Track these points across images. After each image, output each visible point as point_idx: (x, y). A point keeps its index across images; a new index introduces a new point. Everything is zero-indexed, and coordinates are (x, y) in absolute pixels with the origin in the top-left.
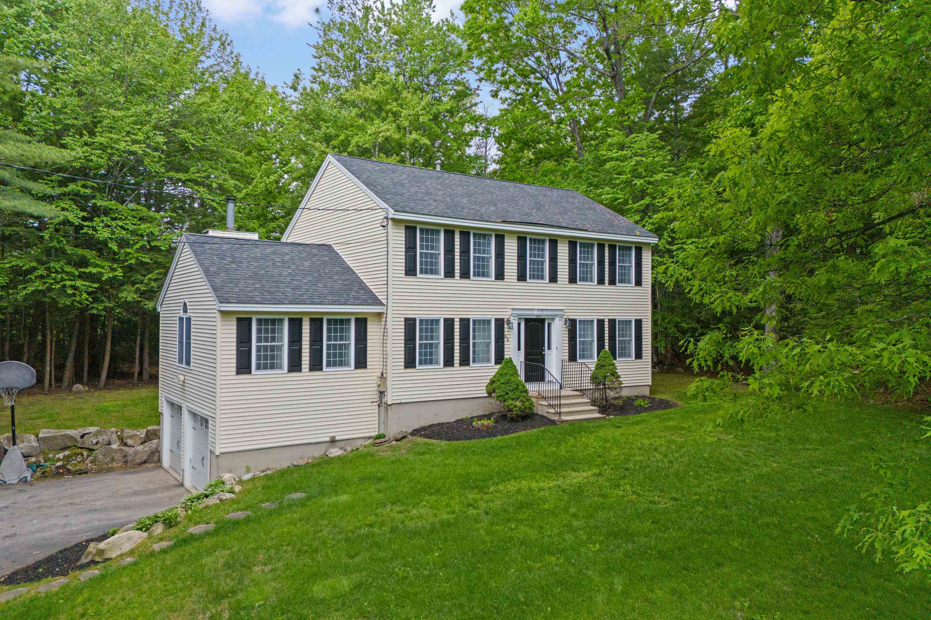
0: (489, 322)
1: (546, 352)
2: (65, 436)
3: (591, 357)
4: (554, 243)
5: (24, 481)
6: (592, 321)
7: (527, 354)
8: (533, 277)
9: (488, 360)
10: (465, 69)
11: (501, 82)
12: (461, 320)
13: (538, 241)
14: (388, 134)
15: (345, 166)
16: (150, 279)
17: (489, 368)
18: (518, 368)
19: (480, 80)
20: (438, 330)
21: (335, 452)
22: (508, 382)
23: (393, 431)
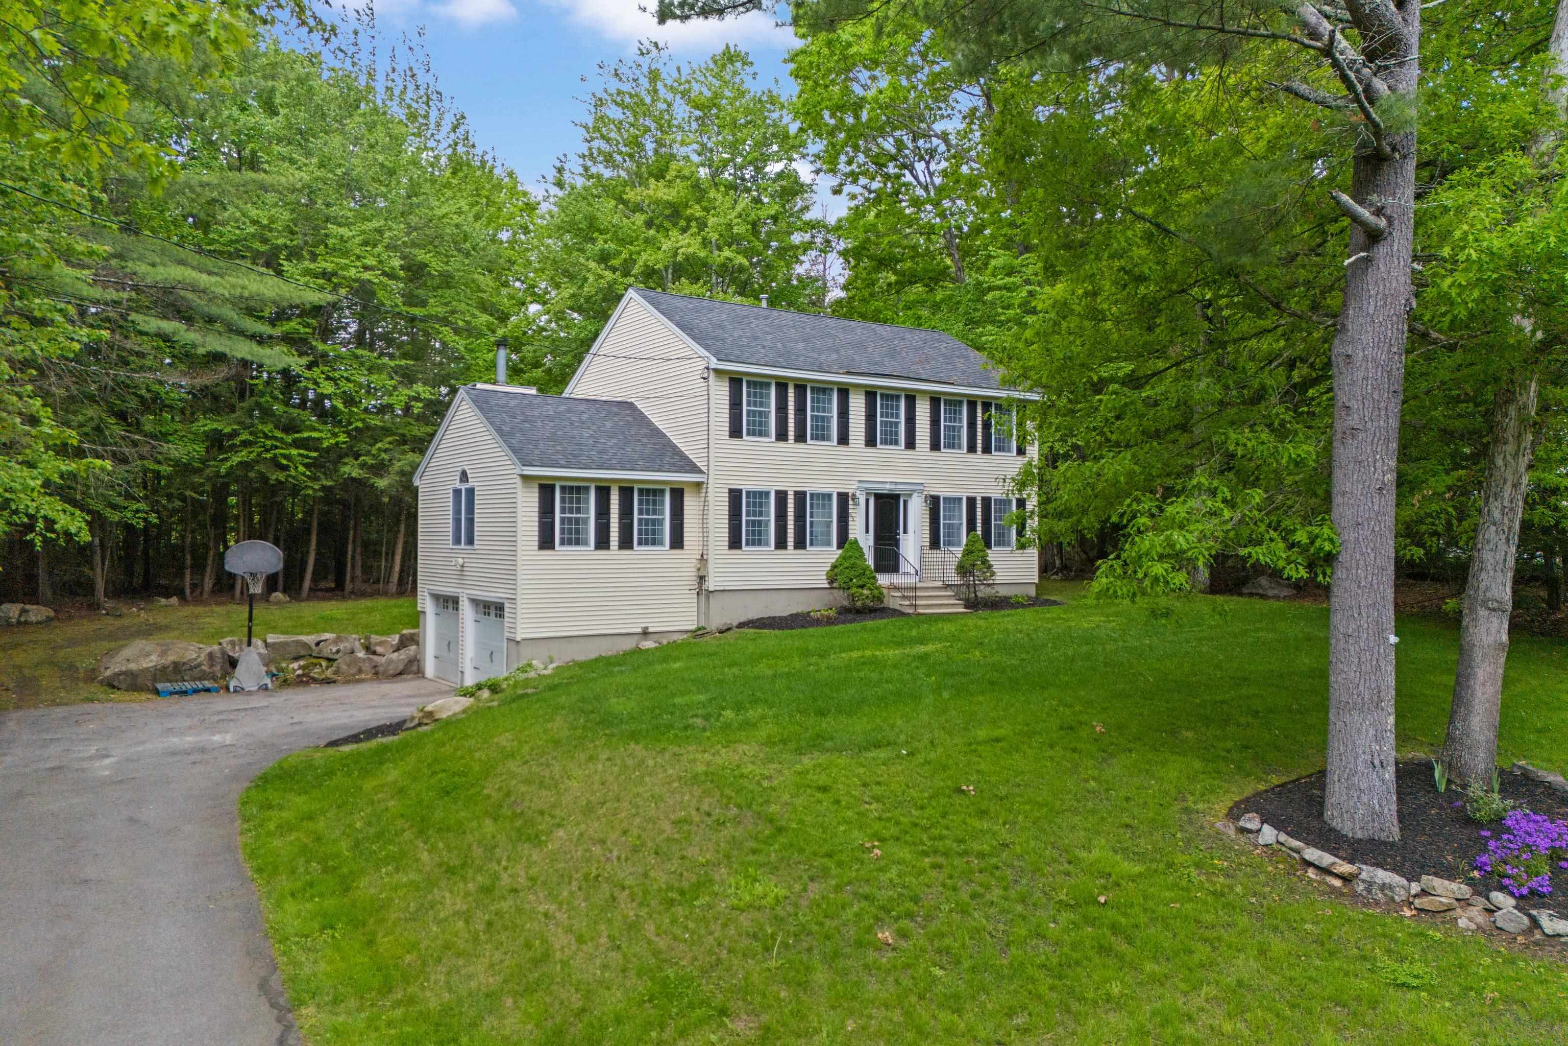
0: (829, 496)
1: (901, 536)
2: (297, 642)
3: (959, 545)
4: (911, 399)
5: (265, 688)
6: (960, 499)
7: (877, 538)
8: (885, 442)
9: (829, 544)
10: (795, 156)
11: (845, 175)
12: (797, 493)
13: (891, 397)
14: (691, 250)
15: (652, 304)
16: (379, 449)
17: (831, 553)
18: (866, 551)
19: (817, 172)
20: (768, 503)
21: (648, 644)
22: (853, 567)
23: (716, 622)
